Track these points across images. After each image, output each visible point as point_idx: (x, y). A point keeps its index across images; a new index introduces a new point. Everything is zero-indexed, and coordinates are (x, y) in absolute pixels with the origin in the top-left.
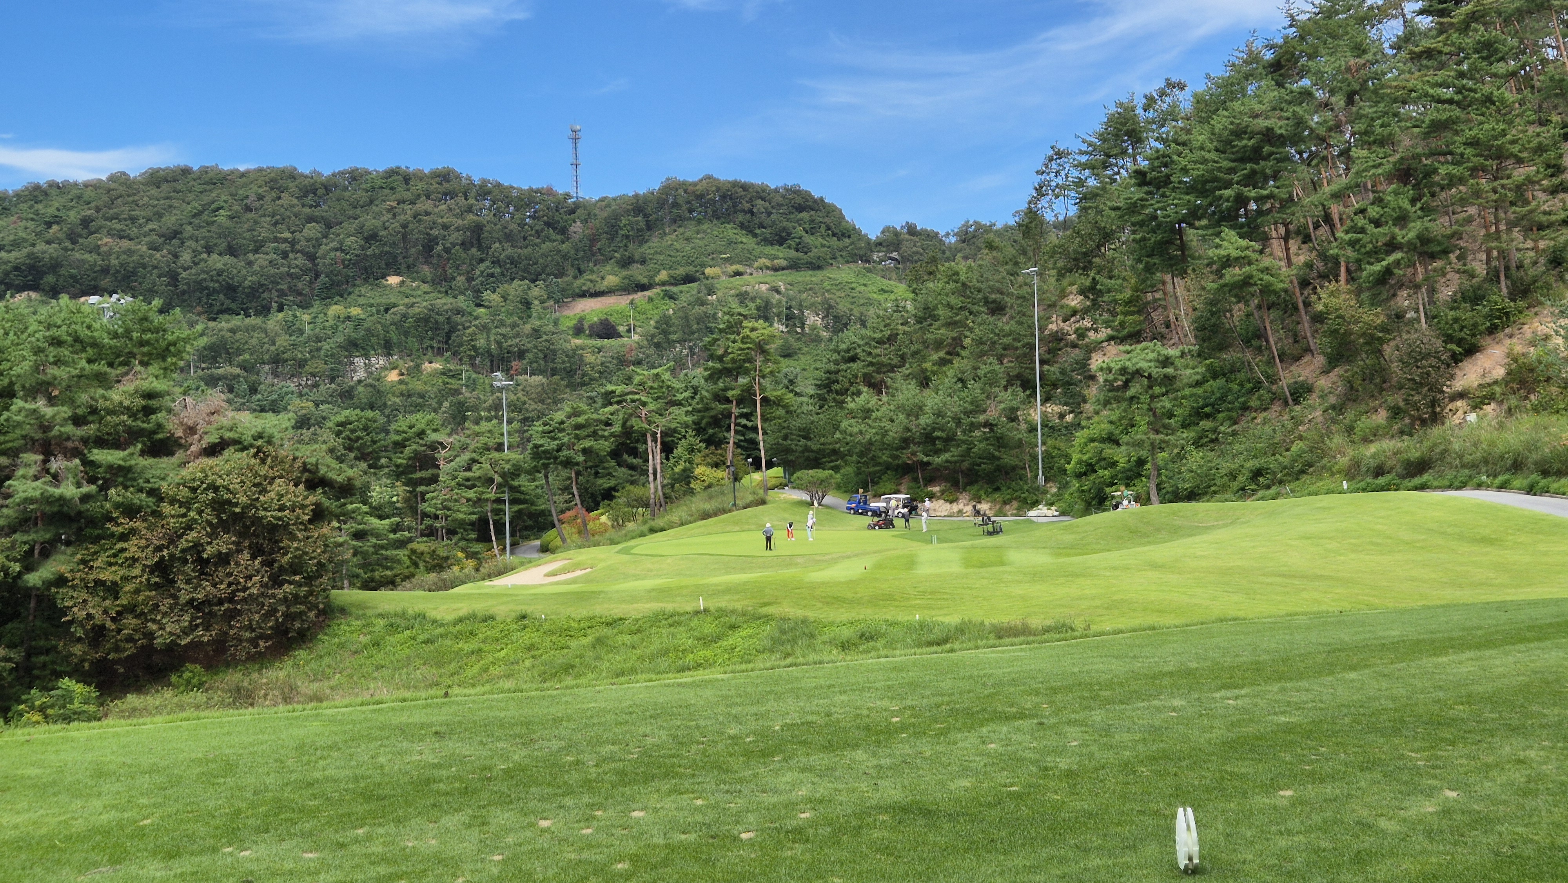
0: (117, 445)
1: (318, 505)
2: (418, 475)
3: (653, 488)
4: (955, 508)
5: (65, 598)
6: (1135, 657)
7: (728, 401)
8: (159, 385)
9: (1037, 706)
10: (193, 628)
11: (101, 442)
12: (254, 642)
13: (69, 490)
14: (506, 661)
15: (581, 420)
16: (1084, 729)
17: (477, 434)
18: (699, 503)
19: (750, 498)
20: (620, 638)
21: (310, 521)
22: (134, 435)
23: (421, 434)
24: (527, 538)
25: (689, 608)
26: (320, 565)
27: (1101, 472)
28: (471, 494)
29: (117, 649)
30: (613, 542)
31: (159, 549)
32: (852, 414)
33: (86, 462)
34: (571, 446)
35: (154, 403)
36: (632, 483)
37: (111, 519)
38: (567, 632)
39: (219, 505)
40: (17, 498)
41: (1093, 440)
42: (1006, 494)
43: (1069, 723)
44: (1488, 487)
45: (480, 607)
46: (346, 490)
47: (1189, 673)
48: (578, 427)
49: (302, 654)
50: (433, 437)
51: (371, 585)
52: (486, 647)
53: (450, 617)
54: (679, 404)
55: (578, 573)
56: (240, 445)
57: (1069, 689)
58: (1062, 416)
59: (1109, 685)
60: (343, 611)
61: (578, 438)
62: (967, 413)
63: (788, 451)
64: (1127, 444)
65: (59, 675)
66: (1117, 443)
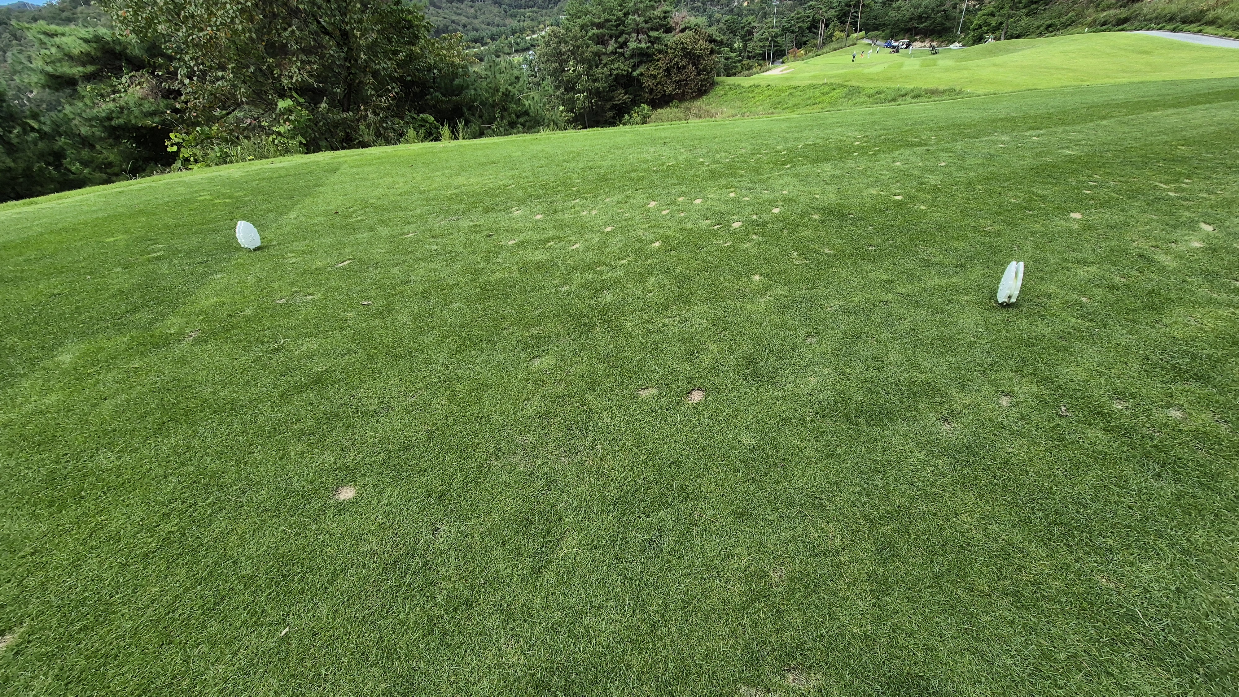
0: (657, 30)
1: (712, 48)
2: (748, 38)
3: (819, 40)
4: (923, 44)
5: (643, 80)
6: (984, 109)
7: (850, 6)
8: (668, 9)
9: (929, 139)
10: (676, 89)
11: (652, 29)
12: (692, 93)
13: (643, 45)
14: (761, 100)
15: (799, 16)
16: (950, 154)
17: (767, 23)
18: (834, 45)
19: (851, 43)
20: (797, 93)
21: (710, 54)
22: (662, 26)
23: (750, 23)
24: (778, 59)
25: (821, 83)
26: (711, 68)
27: (983, 28)
28: (761, 44)
29: (656, 95)
30: (803, 60)
31: (667, 64)
32: (894, 9)
33: (648, 36)
34: (795, 25)
35: (667, 15)
36: (814, 39)
37: (655, 55)
38: (781, 91)
39: (684, 49)
40: (630, 48)
41: (984, 15)
42: (944, 38)
43: (943, 150)
44: (1153, 29)
45: (756, 82)
46: (721, 43)
47: (1013, 119)
48: (798, 18)
49: (705, 97)
50: (753, 24)
51: (728, 75)
52: (756, 95)
53: (747, 86)
54: (833, 8)
55: (790, 70)
56: (690, 28)
57: (948, 127)
58: (974, 6)
59: (970, 126)
60: (717, 83)
61: (798, 23)
62: (937, 6)
63: (868, 24)
64: (999, 15)
65: (641, 102)
66: (994, 16)
